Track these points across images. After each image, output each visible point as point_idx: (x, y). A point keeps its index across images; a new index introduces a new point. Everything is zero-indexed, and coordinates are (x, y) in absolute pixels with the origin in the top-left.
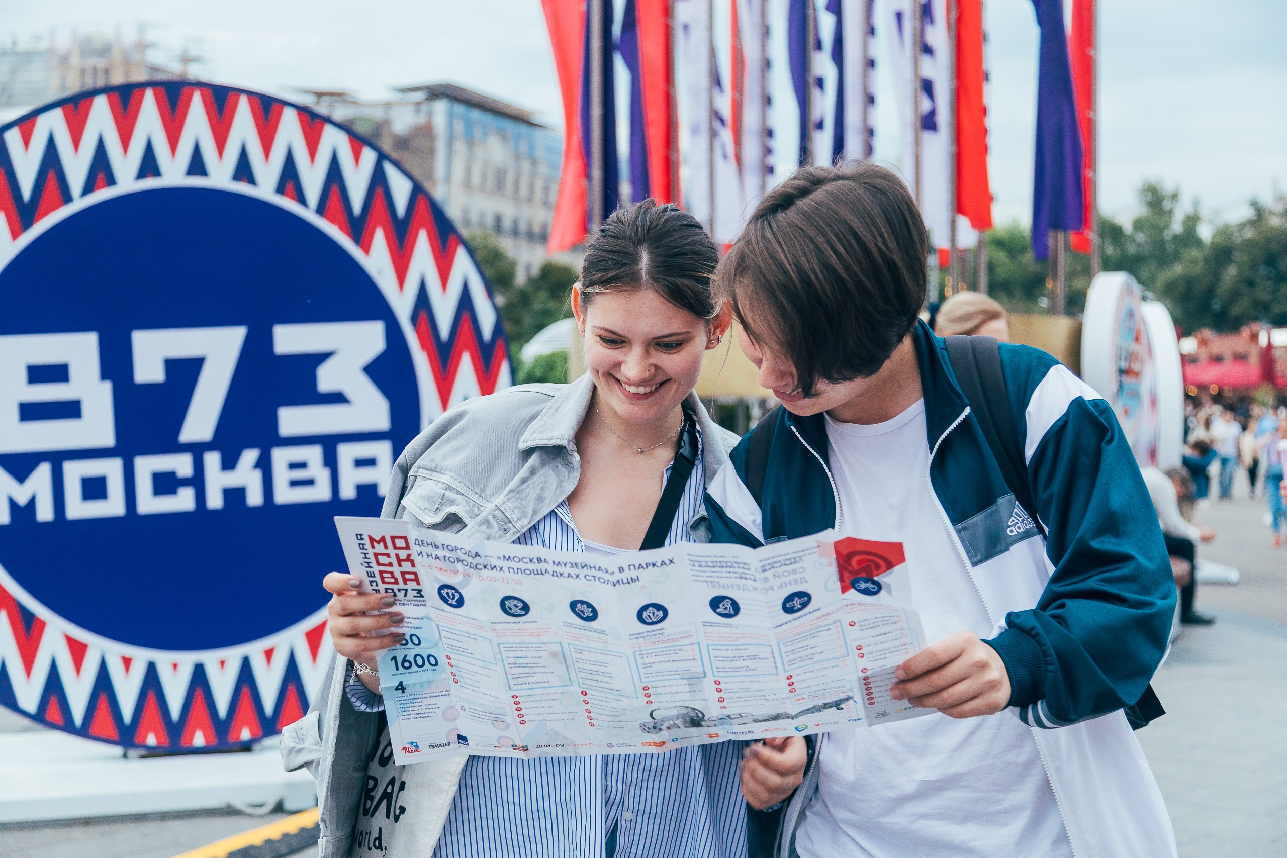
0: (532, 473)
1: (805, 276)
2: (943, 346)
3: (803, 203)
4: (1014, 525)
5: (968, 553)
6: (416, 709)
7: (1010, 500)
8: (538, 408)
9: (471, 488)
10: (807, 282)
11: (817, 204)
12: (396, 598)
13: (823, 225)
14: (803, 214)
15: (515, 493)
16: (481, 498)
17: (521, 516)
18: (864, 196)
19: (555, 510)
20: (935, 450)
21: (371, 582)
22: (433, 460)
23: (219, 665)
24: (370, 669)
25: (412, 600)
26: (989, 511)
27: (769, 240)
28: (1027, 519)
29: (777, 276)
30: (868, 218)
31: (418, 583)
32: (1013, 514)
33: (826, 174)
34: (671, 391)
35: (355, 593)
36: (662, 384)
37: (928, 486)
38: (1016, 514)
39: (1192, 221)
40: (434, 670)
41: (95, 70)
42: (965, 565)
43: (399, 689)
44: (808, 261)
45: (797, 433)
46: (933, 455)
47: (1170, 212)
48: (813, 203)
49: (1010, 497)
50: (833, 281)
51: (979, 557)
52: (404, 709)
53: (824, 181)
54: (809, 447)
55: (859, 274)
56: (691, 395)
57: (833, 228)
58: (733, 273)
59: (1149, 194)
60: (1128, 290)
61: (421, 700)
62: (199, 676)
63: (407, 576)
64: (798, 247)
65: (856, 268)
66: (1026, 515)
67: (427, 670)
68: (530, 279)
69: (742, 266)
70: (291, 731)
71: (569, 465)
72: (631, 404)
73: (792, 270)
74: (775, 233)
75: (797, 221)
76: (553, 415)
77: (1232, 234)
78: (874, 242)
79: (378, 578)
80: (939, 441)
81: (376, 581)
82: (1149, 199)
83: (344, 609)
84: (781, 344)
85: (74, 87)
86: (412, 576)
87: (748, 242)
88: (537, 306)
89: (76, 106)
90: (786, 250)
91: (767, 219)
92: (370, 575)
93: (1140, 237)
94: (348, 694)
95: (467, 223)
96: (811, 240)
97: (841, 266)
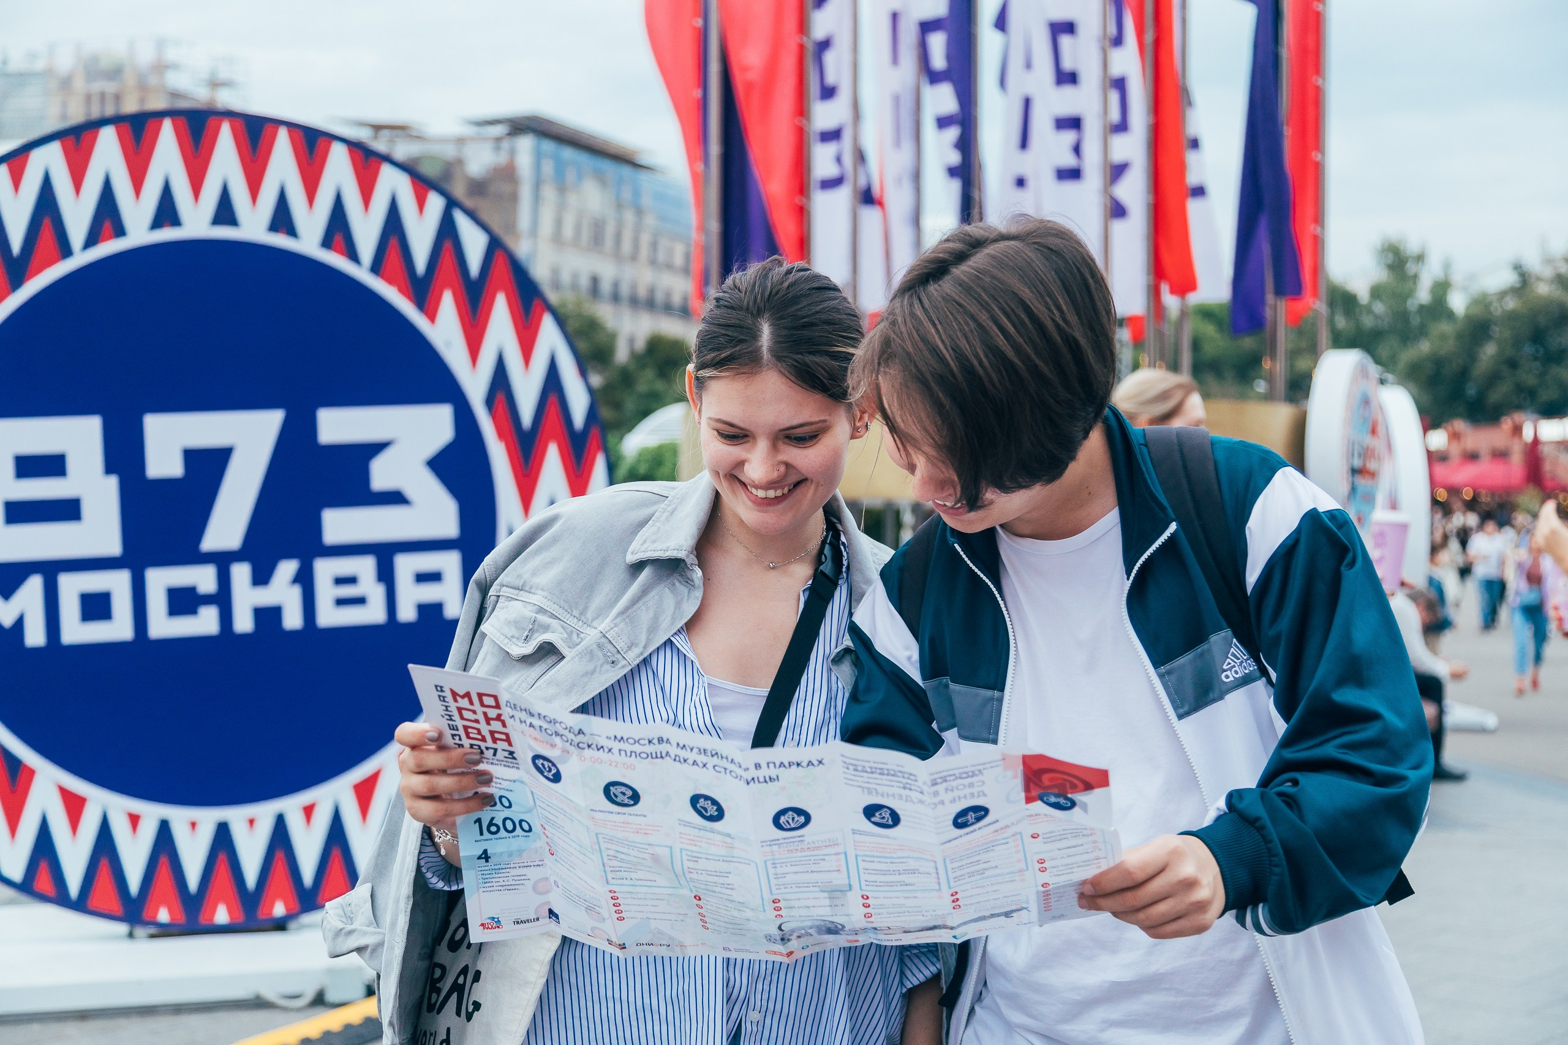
0: (645, 591)
1: (966, 363)
2: (1142, 441)
3: (960, 271)
4: (1230, 669)
5: (1173, 702)
6: (501, 880)
7: (1225, 638)
8: (647, 511)
9: (569, 610)
10: (968, 370)
11: (978, 272)
12: (483, 756)
13: (986, 297)
14: (960, 285)
15: (624, 616)
16: (580, 623)
17: (632, 644)
18: (1035, 259)
19: (672, 639)
20: (1133, 575)
21: (453, 736)
22: (519, 576)
23: (248, 824)
24: (452, 836)
25: (502, 761)
26: (1200, 649)
27: (920, 320)
28: (1246, 660)
29: (931, 364)
30: (1040, 286)
31: (510, 744)
32: (1229, 656)
33: (987, 234)
34: (808, 494)
35: (433, 747)
36: (797, 484)
37: (1124, 620)
38: (1233, 655)
39: (1441, 288)
40: (526, 836)
41: (103, 96)
42: (1170, 718)
43: (483, 858)
44: (968, 343)
45: (962, 553)
46: (1130, 581)
47: (1415, 277)
48: (973, 271)
49: (1227, 633)
50: (1001, 367)
51: (1186, 709)
52: (486, 881)
53: (985, 242)
54: (976, 570)
55: (1034, 356)
56: (834, 499)
57: (998, 302)
58: (876, 361)
59: (1391, 256)
60: (1363, 372)
61: (508, 870)
62: (223, 836)
63: (497, 736)
64: (956, 327)
65: (1029, 350)
66: (1245, 655)
67: (519, 836)
68: (634, 355)
69: (886, 353)
70: (336, 908)
71: (688, 582)
72: (759, 511)
73: (950, 355)
74: (927, 310)
75: (954, 295)
76: (667, 519)
77: (1490, 304)
78: (1050, 317)
79: (462, 732)
80: (1138, 565)
81: (459, 735)
82: (1390, 261)
83: (418, 766)
84: (937, 447)
85: (77, 115)
86: (504, 737)
87: (894, 323)
88: (642, 387)
89: (78, 139)
90: (941, 331)
91: (916, 293)
92: (452, 727)
93: (1379, 308)
94: (423, 868)
95: (556, 285)
96: (973, 318)
97: (1010, 349)
